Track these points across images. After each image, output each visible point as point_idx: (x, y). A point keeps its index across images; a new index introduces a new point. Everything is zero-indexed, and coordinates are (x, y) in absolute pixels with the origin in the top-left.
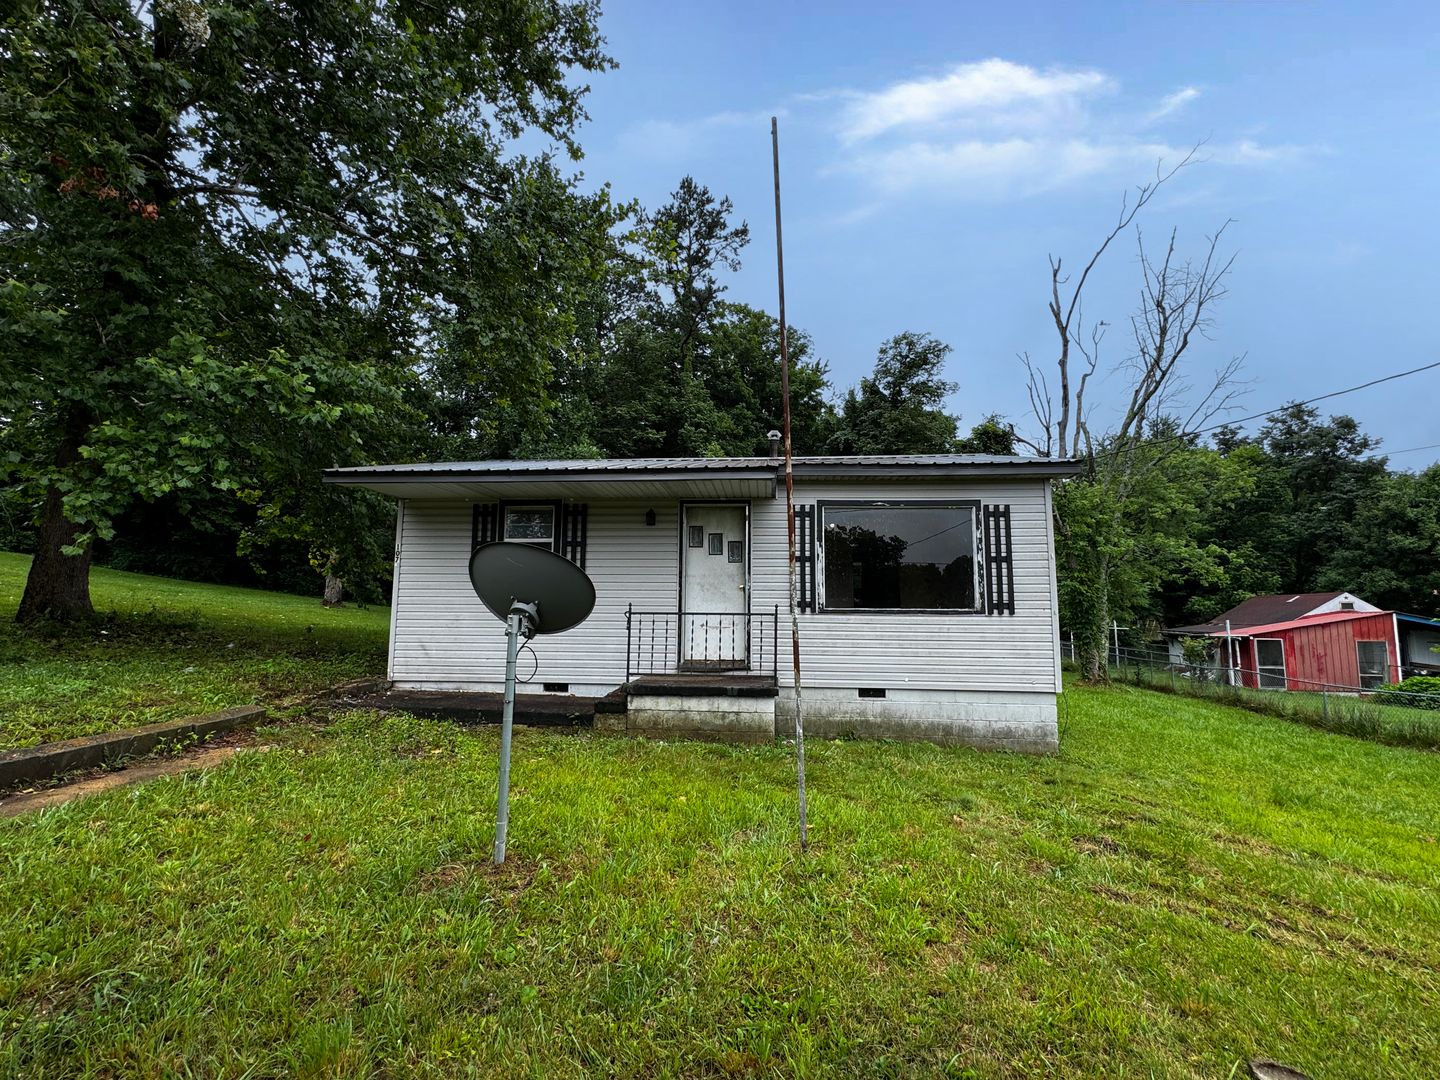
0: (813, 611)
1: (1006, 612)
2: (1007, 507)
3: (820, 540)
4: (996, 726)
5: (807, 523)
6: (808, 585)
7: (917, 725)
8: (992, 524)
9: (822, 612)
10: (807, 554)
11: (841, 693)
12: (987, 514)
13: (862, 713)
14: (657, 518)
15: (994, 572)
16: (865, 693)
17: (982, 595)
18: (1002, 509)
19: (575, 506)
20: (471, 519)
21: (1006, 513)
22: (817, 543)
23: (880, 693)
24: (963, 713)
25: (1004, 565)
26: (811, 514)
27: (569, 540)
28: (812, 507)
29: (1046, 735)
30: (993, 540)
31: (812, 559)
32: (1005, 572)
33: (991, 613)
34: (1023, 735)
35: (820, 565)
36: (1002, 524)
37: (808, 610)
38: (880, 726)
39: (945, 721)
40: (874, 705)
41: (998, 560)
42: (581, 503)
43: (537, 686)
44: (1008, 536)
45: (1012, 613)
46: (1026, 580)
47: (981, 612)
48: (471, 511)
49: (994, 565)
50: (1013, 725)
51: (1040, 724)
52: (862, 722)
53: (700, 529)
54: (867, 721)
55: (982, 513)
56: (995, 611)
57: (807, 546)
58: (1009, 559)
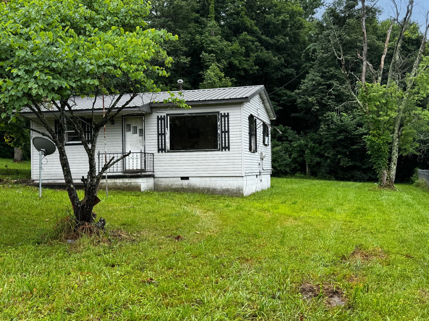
0: (165, 152)
1: (227, 150)
2: (228, 113)
3: (167, 127)
4: (224, 188)
5: (163, 122)
6: (163, 143)
7: (199, 188)
8: (223, 120)
9: (168, 152)
10: (163, 132)
11: (175, 179)
12: (222, 116)
13: (182, 185)
14: (115, 122)
15: (223, 136)
16: (183, 178)
17: (219, 144)
18: (226, 114)
19: (88, 119)
20: (54, 125)
21: (228, 116)
22: (166, 129)
23: (187, 178)
24: (213, 184)
25: (227, 134)
26: (164, 119)
27: (87, 130)
28: (164, 116)
29: (240, 190)
30: (223, 125)
31: (165, 134)
32: (227, 136)
33: (222, 150)
34: (232, 191)
35: (168, 136)
36: (226, 119)
37: (163, 151)
38: (187, 189)
39: (208, 187)
40: (185, 182)
41: (225, 132)
42: (89, 118)
43: (79, 180)
44: (228, 124)
45: (229, 150)
46: (234, 139)
47: (219, 150)
48: (54, 122)
49: (223, 134)
50: (229, 188)
51: (238, 187)
52: (182, 188)
53: (130, 125)
54: (183, 188)
55: (220, 116)
56: (224, 150)
57: (163, 130)
58: (228, 132)
